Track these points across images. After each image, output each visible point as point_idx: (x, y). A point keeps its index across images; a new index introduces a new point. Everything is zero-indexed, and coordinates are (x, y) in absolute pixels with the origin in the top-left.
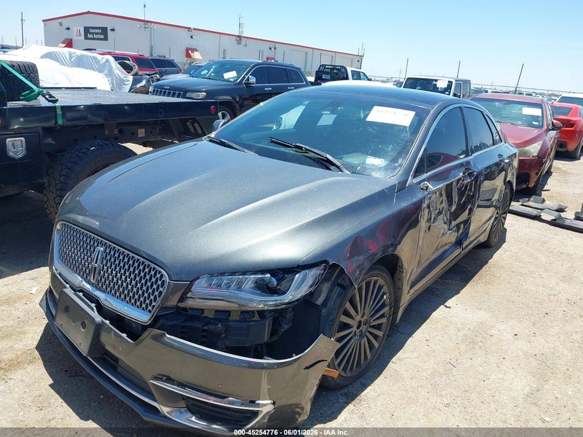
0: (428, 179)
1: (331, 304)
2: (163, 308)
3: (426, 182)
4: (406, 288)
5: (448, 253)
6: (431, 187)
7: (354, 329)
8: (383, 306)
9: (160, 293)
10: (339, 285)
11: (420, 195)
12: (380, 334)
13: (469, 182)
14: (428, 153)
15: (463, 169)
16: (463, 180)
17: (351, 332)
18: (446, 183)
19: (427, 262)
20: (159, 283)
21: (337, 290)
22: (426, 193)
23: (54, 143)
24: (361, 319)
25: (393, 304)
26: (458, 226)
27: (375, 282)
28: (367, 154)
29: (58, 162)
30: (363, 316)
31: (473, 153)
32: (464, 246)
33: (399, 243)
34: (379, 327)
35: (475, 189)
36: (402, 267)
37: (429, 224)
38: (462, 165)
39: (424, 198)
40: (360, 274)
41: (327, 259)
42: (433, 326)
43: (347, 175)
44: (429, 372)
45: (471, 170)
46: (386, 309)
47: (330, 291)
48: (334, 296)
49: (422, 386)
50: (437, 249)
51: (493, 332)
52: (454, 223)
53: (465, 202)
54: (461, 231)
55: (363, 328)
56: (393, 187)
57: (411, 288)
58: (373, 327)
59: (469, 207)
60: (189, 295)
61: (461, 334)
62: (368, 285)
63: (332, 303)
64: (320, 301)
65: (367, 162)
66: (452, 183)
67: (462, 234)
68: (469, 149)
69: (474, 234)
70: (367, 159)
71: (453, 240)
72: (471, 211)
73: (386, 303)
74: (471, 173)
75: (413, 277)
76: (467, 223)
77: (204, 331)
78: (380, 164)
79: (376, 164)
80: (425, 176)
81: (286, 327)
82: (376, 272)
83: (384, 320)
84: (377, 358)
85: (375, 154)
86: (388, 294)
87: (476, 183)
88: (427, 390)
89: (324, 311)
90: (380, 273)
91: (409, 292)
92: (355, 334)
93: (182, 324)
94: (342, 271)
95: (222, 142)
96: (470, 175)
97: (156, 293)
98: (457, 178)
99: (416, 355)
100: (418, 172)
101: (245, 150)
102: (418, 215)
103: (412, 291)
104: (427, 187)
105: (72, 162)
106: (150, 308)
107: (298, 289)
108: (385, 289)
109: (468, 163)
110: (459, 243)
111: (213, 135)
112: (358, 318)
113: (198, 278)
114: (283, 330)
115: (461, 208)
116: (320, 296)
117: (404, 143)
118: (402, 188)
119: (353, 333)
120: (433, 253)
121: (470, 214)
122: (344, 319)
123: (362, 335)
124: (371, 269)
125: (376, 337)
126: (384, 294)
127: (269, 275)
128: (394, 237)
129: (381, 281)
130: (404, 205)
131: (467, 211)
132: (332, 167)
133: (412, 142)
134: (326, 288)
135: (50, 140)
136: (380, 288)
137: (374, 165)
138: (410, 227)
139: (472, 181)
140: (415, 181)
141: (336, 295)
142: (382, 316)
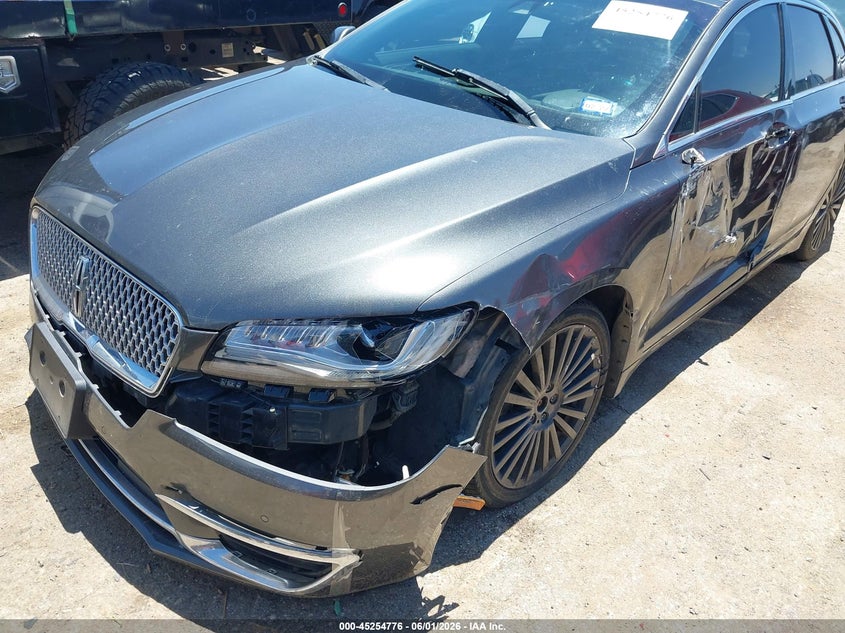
0: (698, 144)
1: (482, 376)
2: (176, 372)
3: (692, 150)
4: (636, 339)
5: (724, 275)
6: (700, 158)
7: (534, 410)
8: (590, 370)
9: (172, 345)
10: (500, 343)
11: (678, 176)
12: (580, 416)
13: (777, 150)
14: (703, 92)
15: (770, 124)
16: (767, 146)
17: (527, 418)
18: (731, 152)
19: (683, 293)
20: (170, 328)
21: (497, 352)
22: (691, 171)
23: (78, 65)
24: (547, 395)
25: (607, 367)
26: (747, 229)
27: (576, 334)
28: (586, 91)
29: (82, 98)
30: (550, 389)
31: (792, 93)
32: (754, 262)
33: (627, 265)
34: (578, 406)
35: (787, 163)
36: (630, 306)
37: (690, 228)
38: (767, 116)
39: (685, 180)
40: (540, 327)
41: (476, 300)
42: (682, 401)
43: (543, 133)
44: (662, 486)
45: (784, 125)
46: (594, 376)
47: (483, 354)
48: (490, 363)
49: (645, 512)
50: (704, 269)
51: (788, 417)
52: (740, 223)
53: (765, 185)
54: (751, 237)
55: (550, 408)
56: (626, 158)
57: (647, 338)
58: (570, 406)
59: (772, 194)
60: (219, 354)
61: (728, 417)
62: (561, 340)
63: (485, 374)
64: (462, 371)
65: (584, 108)
66: (743, 152)
67: (752, 241)
68: (786, 86)
69: (775, 241)
70: (587, 102)
71: (735, 252)
72: (775, 200)
73: (595, 366)
74: (784, 132)
75: (653, 320)
76: (766, 221)
77: (247, 416)
78: (608, 112)
79: (601, 112)
80: (693, 136)
81: (404, 409)
82: (579, 316)
83: (589, 394)
84: (574, 453)
85: (603, 92)
86: (598, 352)
87: (791, 149)
88: (652, 520)
89: (468, 388)
90: (586, 317)
91: (642, 346)
92: (534, 419)
93: (211, 402)
94: (506, 319)
95: (333, 65)
96: (781, 135)
97: (166, 346)
98: (756, 141)
99: (642, 451)
100: (680, 128)
101: (369, 81)
102: (671, 211)
103: (648, 344)
104: (694, 160)
105: (101, 99)
106: (158, 370)
107: (417, 352)
108: (594, 343)
109: (781, 112)
110: (746, 256)
111: (323, 53)
112: (540, 395)
113: (234, 325)
114: (399, 413)
115: (756, 196)
116: (462, 362)
117: (658, 72)
118: (643, 160)
119: (529, 420)
120: (696, 277)
121: (772, 206)
122: (513, 399)
123: (546, 420)
124: (567, 312)
125: (572, 421)
126: (591, 351)
127: (359, 327)
128: (617, 254)
129: (586, 331)
130: (644, 192)
131: (768, 201)
132: (518, 117)
133: (673, 70)
134: (475, 348)
135: (69, 62)
136: (586, 341)
137: (597, 113)
138: (652, 234)
139: (784, 146)
140: (673, 146)
141: (493, 360)
142: (587, 387)
